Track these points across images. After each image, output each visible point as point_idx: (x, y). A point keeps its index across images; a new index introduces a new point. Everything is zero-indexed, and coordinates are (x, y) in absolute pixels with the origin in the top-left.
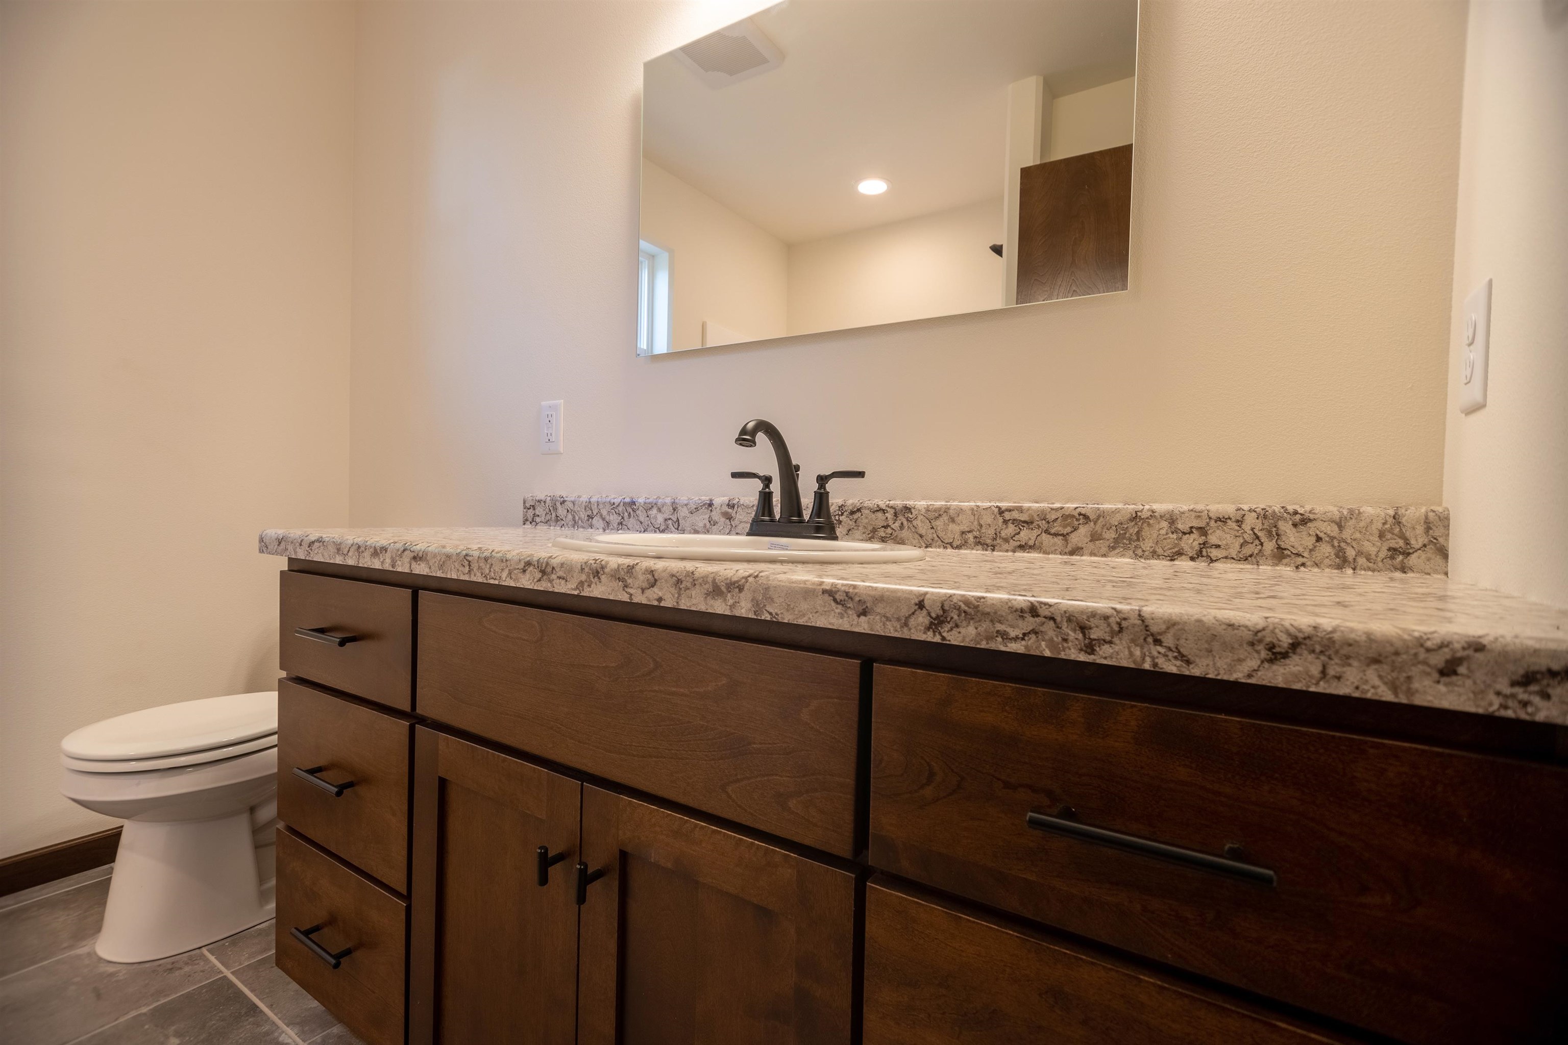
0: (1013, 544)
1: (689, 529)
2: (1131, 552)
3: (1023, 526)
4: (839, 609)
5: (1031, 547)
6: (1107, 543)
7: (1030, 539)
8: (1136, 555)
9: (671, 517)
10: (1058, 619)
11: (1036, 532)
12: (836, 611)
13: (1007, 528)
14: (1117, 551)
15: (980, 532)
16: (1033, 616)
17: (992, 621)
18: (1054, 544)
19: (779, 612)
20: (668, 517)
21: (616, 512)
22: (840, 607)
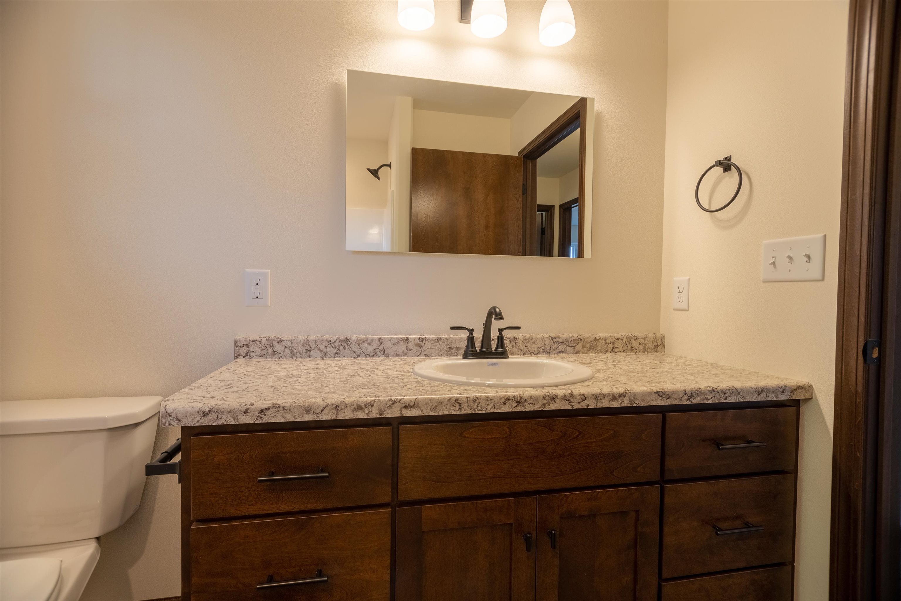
0: (557, 351)
1: (392, 354)
2: (594, 351)
3: (560, 344)
4: (661, 398)
5: (563, 352)
6: (587, 349)
7: (563, 349)
8: (595, 352)
9: (378, 347)
10: (719, 392)
11: (565, 346)
12: (660, 399)
13: (554, 345)
14: (590, 351)
15: (545, 347)
16: (714, 392)
17: (704, 395)
18: (571, 350)
19: (639, 403)
20: (376, 348)
21: (332, 346)
22: (661, 397)
